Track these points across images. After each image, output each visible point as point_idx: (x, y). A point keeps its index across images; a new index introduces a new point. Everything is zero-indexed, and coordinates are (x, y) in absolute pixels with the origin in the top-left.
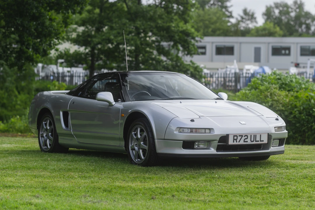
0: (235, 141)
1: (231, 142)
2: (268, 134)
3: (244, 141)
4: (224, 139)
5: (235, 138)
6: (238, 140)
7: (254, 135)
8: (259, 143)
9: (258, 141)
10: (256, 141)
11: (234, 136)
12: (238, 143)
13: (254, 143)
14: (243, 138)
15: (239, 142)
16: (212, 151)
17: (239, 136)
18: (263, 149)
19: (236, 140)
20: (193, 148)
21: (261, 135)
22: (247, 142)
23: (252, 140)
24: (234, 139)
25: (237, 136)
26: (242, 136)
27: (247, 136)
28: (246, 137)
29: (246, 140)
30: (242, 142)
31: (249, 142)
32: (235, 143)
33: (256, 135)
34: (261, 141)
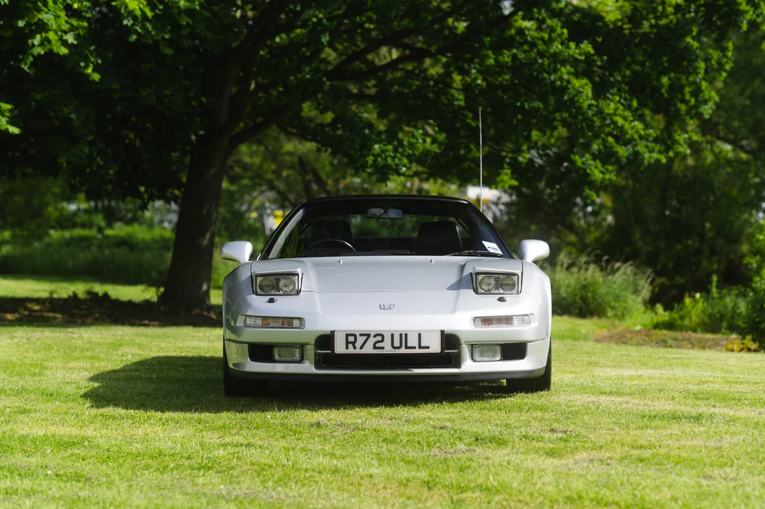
0: (350, 346)
1: (340, 348)
2: (442, 332)
3: (375, 347)
4: (326, 340)
5: (351, 339)
6: (358, 345)
7: (401, 335)
8: (417, 351)
9: (414, 348)
10: (407, 347)
11: (347, 335)
12: (358, 351)
13: (403, 351)
14: (372, 340)
15: (361, 348)
17: (361, 335)
19: (353, 343)
21: (420, 335)
22: (383, 348)
23: (397, 344)
24: (347, 343)
25: (355, 336)
26: (368, 336)
27: (382, 336)
28: (379, 338)
29: (378, 345)
30: (369, 349)
31: (388, 349)
32: (351, 350)
33: (406, 335)
34: (420, 347)
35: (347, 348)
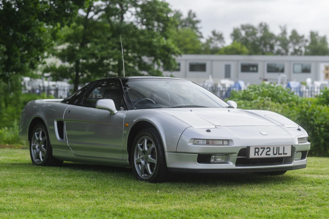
0: (256, 154)
1: (252, 155)
2: (292, 146)
3: (267, 155)
4: (245, 151)
5: (257, 150)
6: (260, 153)
7: (277, 147)
8: (283, 156)
9: (281, 154)
10: (279, 154)
11: (256, 148)
12: (259, 156)
13: (277, 156)
14: (266, 151)
15: (261, 155)
16: (231, 165)
17: (261, 148)
18: (285, 163)
19: (258, 152)
20: (208, 162)
21: (284, 147)
22: (269, 155)
23: (275, 153)
24: (255, 152)
25: (258, 148)
26: (264, 148)
27: (270, 148)
28: (268, 150)
29: (268, 153)
30: (264, 156)
31: (272, 155)
32: (257, 156)
33: (279, 147)
34: (284, 154)
35: (255, 155)
